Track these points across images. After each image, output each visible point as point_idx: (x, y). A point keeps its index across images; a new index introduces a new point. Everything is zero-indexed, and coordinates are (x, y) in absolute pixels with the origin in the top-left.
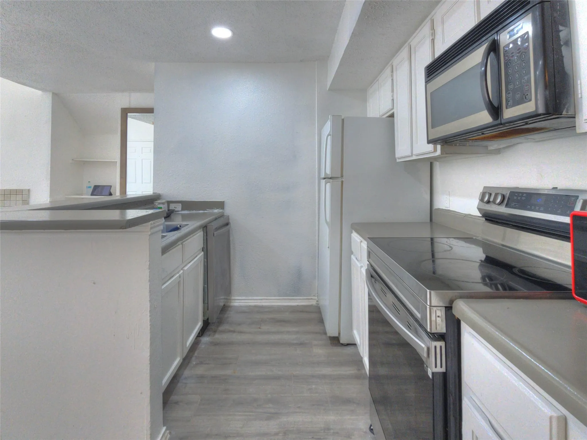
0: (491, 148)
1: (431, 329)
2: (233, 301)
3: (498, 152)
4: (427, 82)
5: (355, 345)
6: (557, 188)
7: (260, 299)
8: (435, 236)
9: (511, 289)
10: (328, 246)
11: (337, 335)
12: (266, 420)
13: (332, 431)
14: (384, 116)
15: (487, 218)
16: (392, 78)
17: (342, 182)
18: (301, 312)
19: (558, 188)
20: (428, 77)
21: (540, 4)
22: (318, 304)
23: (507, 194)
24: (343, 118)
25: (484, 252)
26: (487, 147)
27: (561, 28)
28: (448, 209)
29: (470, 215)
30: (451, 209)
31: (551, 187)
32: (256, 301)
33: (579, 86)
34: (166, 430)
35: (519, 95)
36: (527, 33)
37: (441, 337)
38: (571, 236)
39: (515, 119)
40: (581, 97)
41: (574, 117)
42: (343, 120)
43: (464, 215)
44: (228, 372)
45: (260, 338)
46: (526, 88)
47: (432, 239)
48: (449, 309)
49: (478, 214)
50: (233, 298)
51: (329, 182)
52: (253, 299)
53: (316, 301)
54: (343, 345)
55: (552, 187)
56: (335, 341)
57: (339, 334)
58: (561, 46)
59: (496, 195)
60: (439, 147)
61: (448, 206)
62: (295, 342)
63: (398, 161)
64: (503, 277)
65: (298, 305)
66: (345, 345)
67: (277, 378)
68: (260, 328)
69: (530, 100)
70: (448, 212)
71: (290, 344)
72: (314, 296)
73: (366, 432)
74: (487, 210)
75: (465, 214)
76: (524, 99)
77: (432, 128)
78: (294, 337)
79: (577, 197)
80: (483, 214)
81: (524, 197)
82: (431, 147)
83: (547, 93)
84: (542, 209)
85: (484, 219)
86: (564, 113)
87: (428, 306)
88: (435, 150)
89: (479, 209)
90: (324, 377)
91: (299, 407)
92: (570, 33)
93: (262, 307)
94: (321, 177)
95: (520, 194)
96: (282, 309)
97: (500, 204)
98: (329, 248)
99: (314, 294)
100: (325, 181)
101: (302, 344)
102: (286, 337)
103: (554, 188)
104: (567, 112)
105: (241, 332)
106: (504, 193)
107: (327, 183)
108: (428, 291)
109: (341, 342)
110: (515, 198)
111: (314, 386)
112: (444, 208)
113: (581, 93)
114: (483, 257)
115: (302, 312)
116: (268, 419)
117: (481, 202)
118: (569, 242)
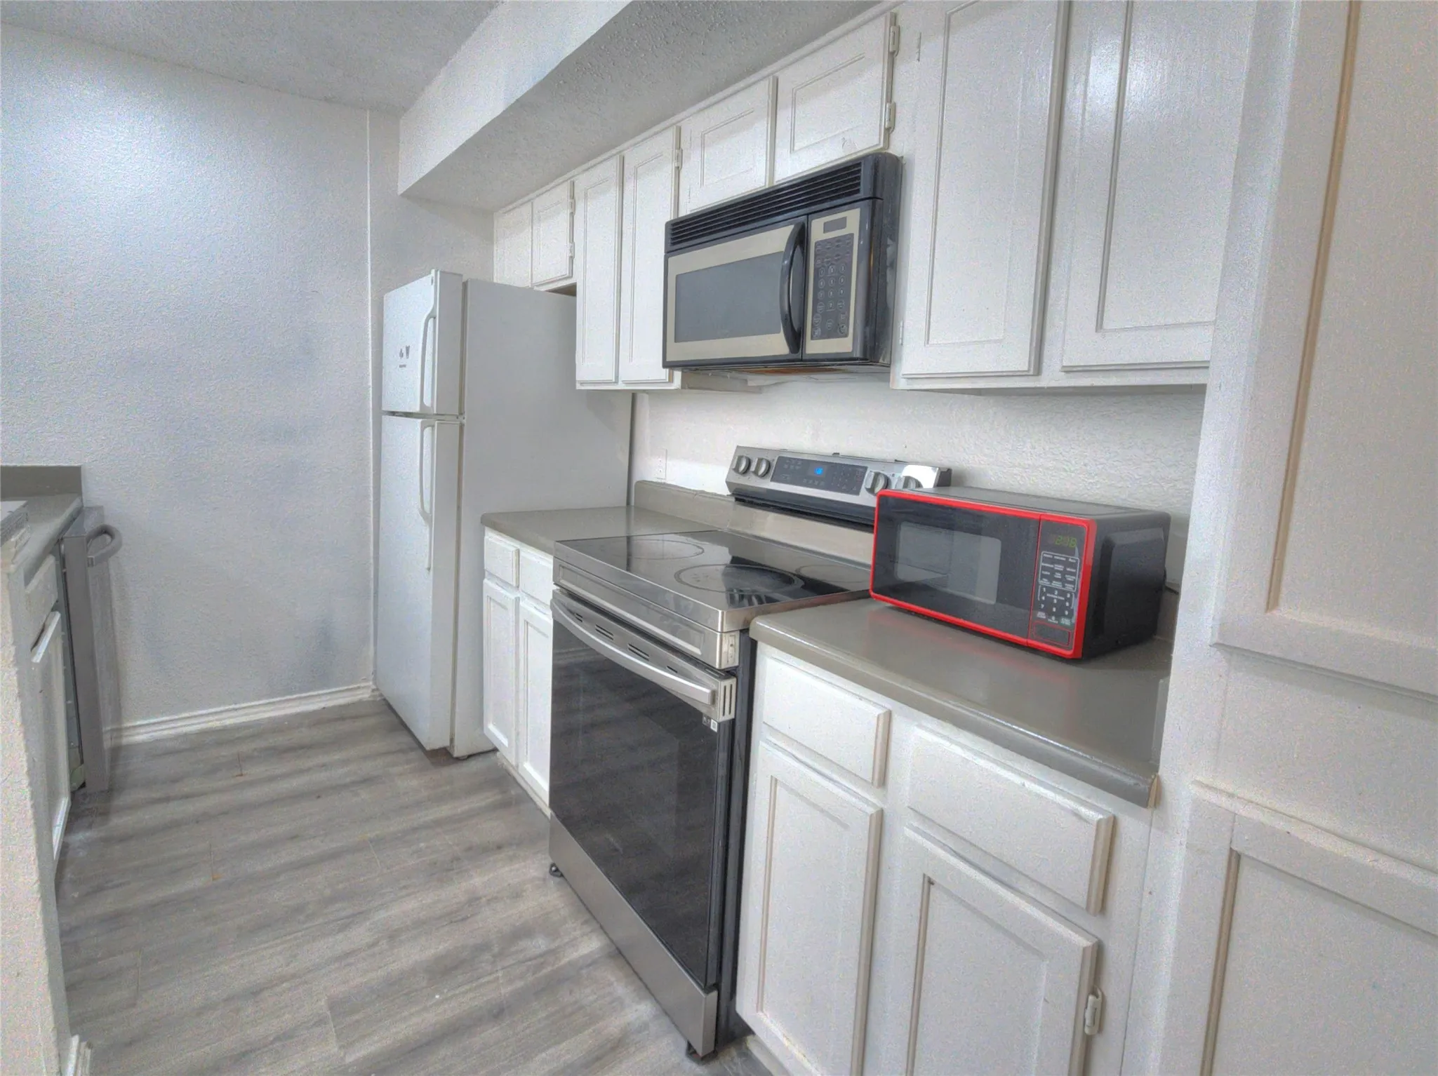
0: (751, 383)
1: (720, 664)
2: (132, 732)
3: (759, 390)
4: (669, 253)
5: (495, 750)
6: (838, 454)
7: (216, 713)
8: (634, 533)
9: (770, 600)
10: (426, 566)
11: (447, 743)
12: (340, 931)
13: (484, 899)
14: (543, 289)
15: (737, 497)
16: (571, 211)
17: (462, 427)
18: (336, 720)
19: (841, 454)
20: (674, 244)
21: (871, 201)
22: (381, 695)
23: (773, 460)
24: (464, 279)
25: (730, 552)
26: (746, 381)
27: (889, 242)
28: (663, 481)
29: (703, 492)
30: (669, 482)
31: (830, 451)
32: (206, 719)
33: (901, 329)
34: (81, 1041)
35: (831, 324)
36: (852, 235)
37: (729, 673)
38: (875, 525)
39: (821, 357)
40: (902, 344)
41: (889, 367)
42: (465, 285)
43: (695, 493)
44: (196, 882)
45: (251, 795)
46: (842, 317)
47: (629, 539)
48: (744, 631)
49: (725, 491)
50: (129, 724)
51: (429, 426)
52: (195, 717)
53: (370, 691)
54: (458, 759)
55: (833, 452)
56: (443, 756)
57: (452, 740)
58: (886, 267)
59: (760, 461)
60: (678, 375)
61: (664, 477)
62: (348, 780)
63: (579, 387)
64: (760, 585)
65: (324, 708)
66: (464, 760)
67: (334, 855)
68: (241, 775)
69: (846, 336)
70: (663, 489)
71: (338, 788)
72: (365, 680)
73: (544, 880)
74: (738, 484)
75: (694, 491)
76: (836, 331)
77: (675, 342)
78: (341, 771)
79: (866, 468)
80: (735, 491)
81: (799, 465)
82: (664, 374)
83: (868, 329)
84: (822, 483)
85: (733, 499)
86: (881, 361)
87: (719, 634)
88: (671, 380)
89: (729, 484)
90: (438, 823)
91: (405, 887)
92: (896, 253)
93: (224, 730)
94: (384, 409)
95: (793, 462)
96: (286, 723)
97: (765, 475)
98: (429, 569)
99: (364, 677)
100: (422, 423)
101: (367, 781)
102: (321, 777)
103: (835, 454)
104: (884, 360)
105: (187, 797)
106: (770, 459)
107: (425, 427)
108: (720, 612)
109: (456, 754)
110: (786, 466)
111: (422, 845)
112: (655, 480)
113: (902, 339)
114: (727, 558)
115: (342, 719)
116: (344, 928)
117: (733, 472)
118: (872, 532)
